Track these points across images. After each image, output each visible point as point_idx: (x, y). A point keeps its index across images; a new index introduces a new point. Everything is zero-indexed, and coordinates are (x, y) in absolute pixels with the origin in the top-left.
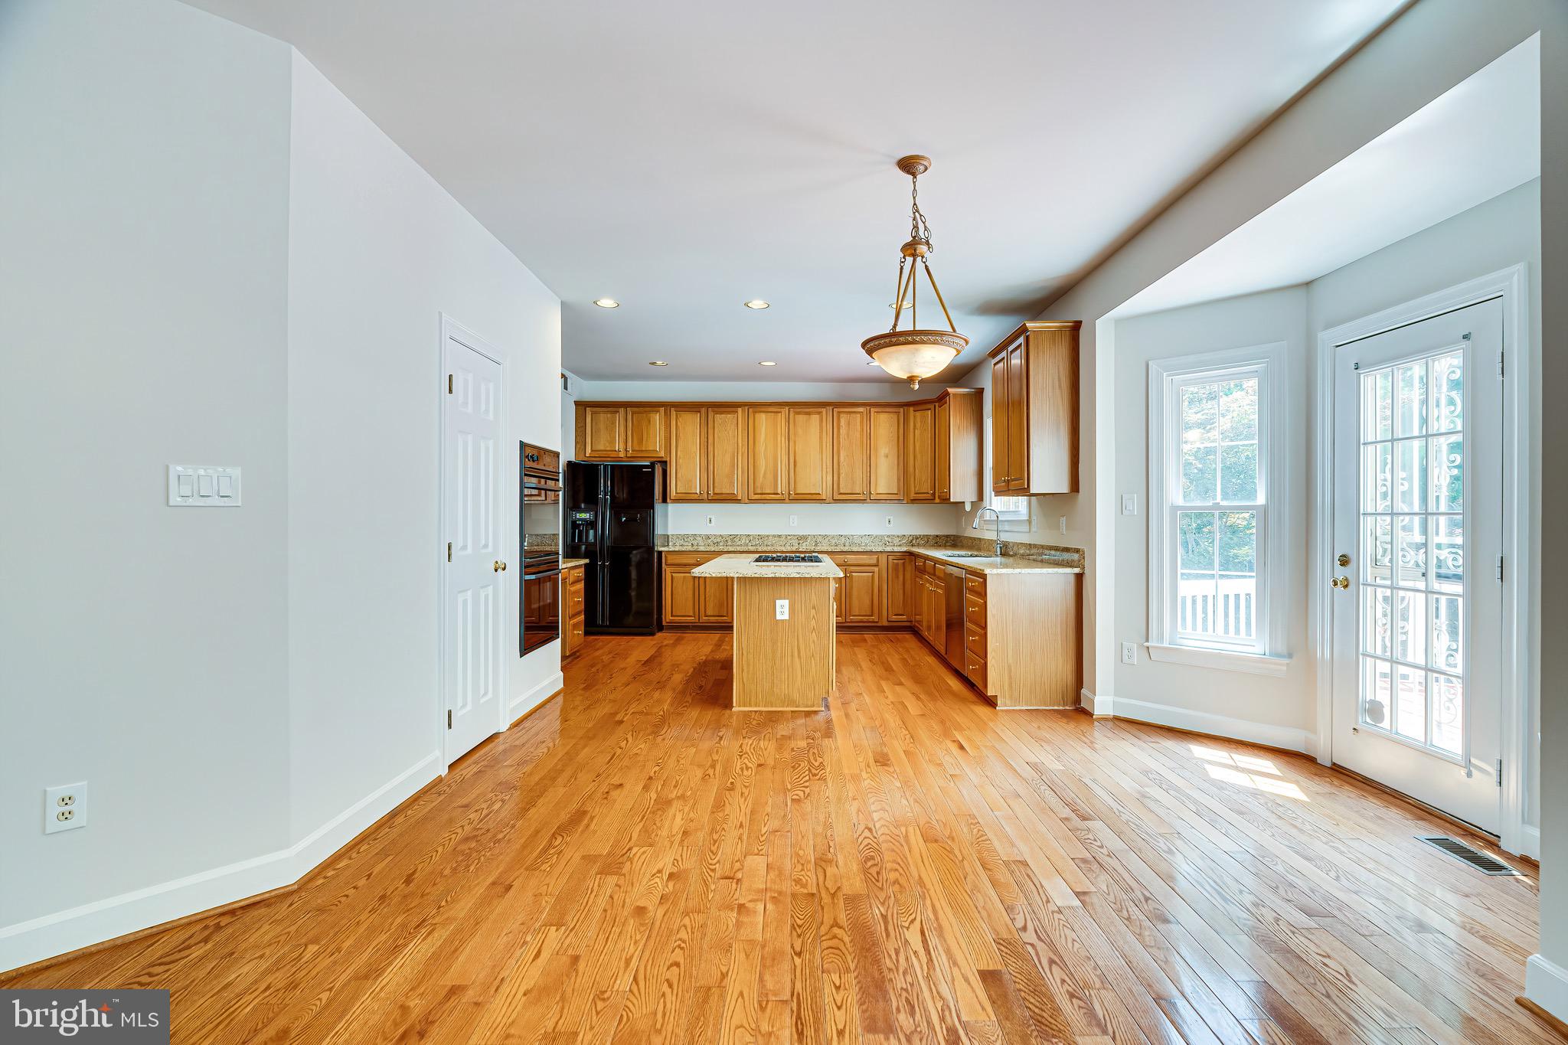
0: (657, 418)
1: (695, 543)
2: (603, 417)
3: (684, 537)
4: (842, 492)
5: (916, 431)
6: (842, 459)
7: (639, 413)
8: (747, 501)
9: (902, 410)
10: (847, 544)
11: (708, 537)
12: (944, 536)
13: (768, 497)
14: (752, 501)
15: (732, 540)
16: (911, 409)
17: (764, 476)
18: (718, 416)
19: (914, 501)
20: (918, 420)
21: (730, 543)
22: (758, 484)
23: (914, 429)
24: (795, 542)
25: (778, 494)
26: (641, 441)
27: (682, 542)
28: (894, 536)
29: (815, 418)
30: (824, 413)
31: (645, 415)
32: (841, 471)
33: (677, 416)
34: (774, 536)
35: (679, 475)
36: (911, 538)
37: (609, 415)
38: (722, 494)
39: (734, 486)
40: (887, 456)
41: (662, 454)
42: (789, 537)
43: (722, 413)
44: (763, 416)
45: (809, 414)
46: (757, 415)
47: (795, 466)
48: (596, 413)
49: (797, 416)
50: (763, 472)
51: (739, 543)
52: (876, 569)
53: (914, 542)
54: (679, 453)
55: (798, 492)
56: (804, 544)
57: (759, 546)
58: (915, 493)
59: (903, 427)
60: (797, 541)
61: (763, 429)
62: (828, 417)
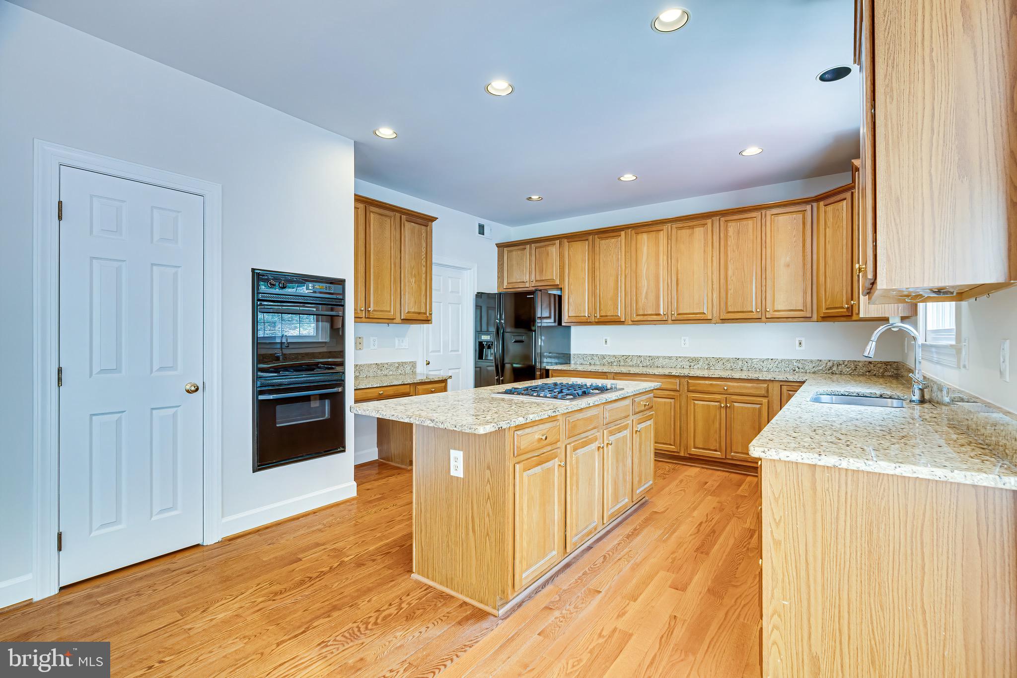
0: (554, 250)
1: (593, 362)
2: (516, 253)
3: (584, 356)
4: (730, 310)
5: (827, 230)
6: (730, 273)
7: (540, 247)
8: (630, 323)
9: (808, 207)
10: (745, 368)
11: (603, 357)
12: (881, 363)
13: (650, 318)
14: (635, 323)
15: (625, 361)
16: (822, 203)
17: (646, 298)
18: (603, 242)
19: (826, 318)
20: (830, 215)
21: (622, 363)
22: (640, 305)
23: (825, 229)
24: (686, 364)
25: (659, 315)
26: (541, 271)
27: (582, 361)
28: (805, 360)
29: (699, 232)
30: (709, 225)
31: (544, 248)
32: (729, 287)
33: (569, 246)
34: (664, 358)
35: (571, 300)
36: (830, 364)
37: (519, 252)
38: (607, 316)
39: (617, 308)
40: (788, 266)
41: (558, 282)
42: (680, 360)
43: (607, 238)
44: (645, 236)
45: (692, 227)
46: (639, 236)
47: (677, 284)
48: (511, 251)
49: (679, 232)
50: (645, 292)
51: (631, 363)
52: (765, 401)
53: (835, 368)
54: (571, 279)
55: (681, 312)
56: (696, 367)
57: (651, 367)
58: (827, 309)
59: (812, 229)
60: (688, 363)
61: (645, 249)
62: (714, 229)
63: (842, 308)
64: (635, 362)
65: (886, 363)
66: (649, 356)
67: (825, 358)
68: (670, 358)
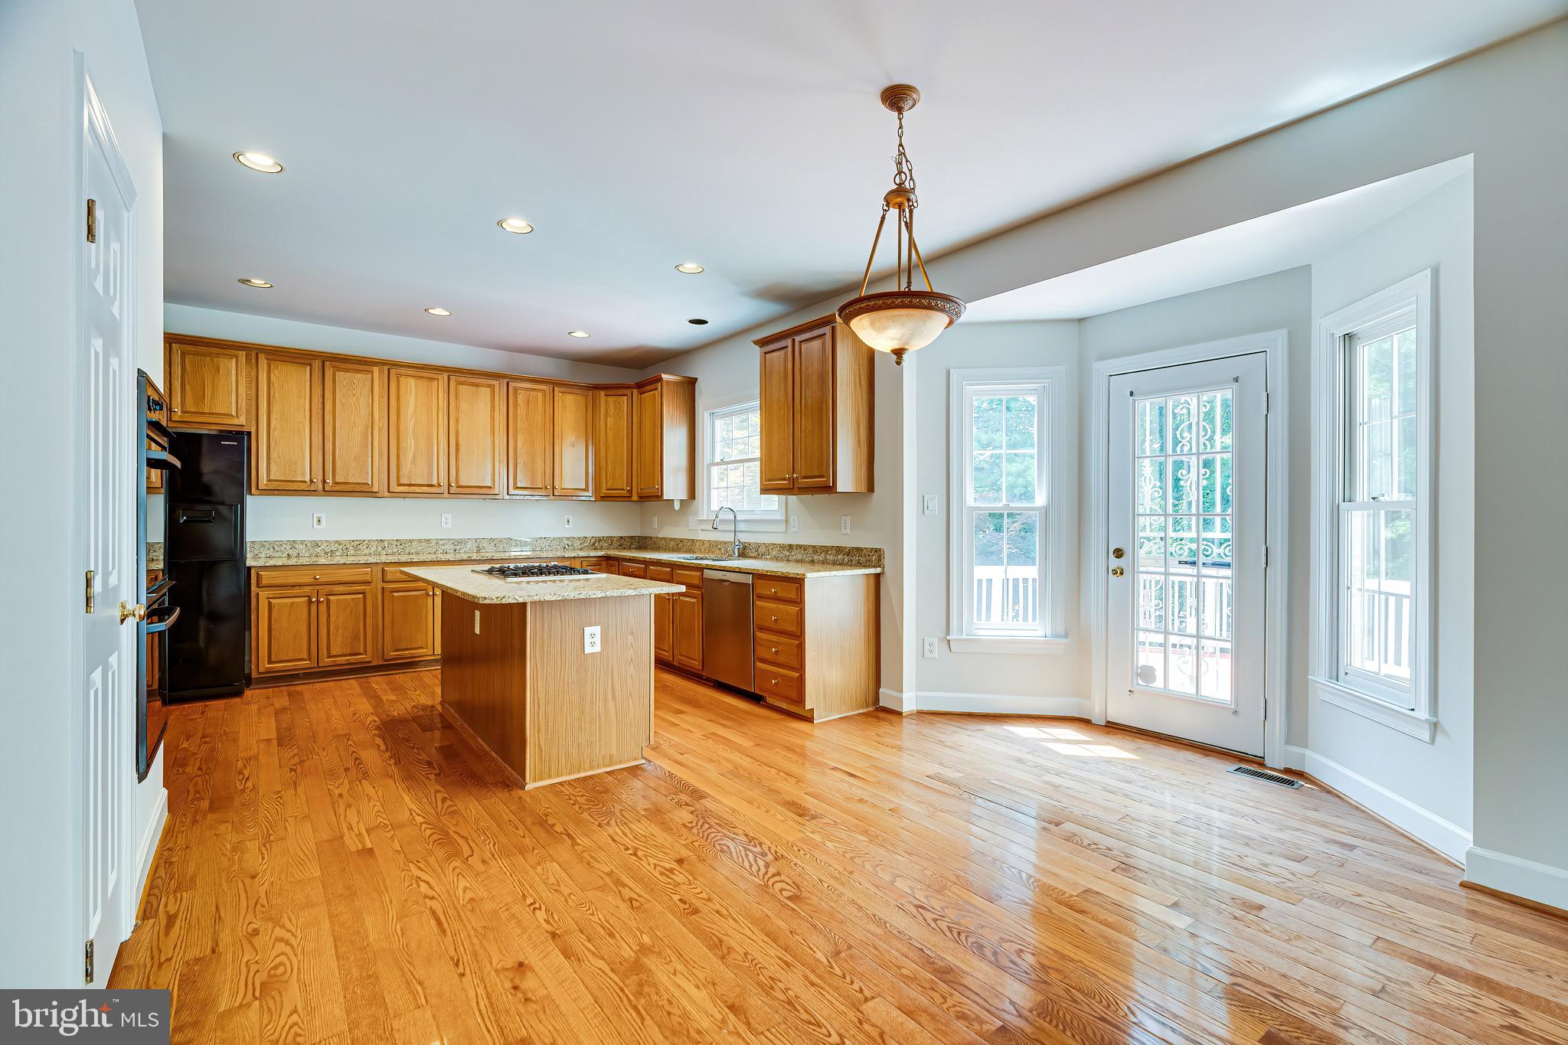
0: (231, 367)
1: (293, 553)
3: (274, 545)
4: (519, 486)
5: (608, 419)
6: (519, 445)
8: (387, 494)
9: (590, 392)
11: (316, 544)
12: (629, 537)
13: (418, 489)
14: (393, 495)
15: (356, 548)
16: (602, 393)
17: (414, 462)
18: (340, 375)
20: (612, 406)
21: (351, 551)
22: (405, 471)
23: (606, 418)
24: (450, 548)
25: (431, 486)
28: (574, 538)
29: (482, 392)
30: (497, 386)
31: (206, 360)
32: (519, 460)
33: (269, 367)
34: (420, 541)
36: (593, 540)
38: (347, 484)
39: (367, 473)
41: (242, 422)
42: (442, 543)
43: (347, 370)
44: (412, 381)
45: (476, 384)
46: (403, 380)
47: (457, 450)
49: (461, 387)
50: (412, 456)
51: (366, 551)
53: (597, 544)
55: (461, 483)
56: (462, 551)
57: (399, 554)
58: (607, 490)
59: (592, 412)
60: (452, 547)
61: (412, 399)
62: (502, 393)
63: (623, 490)
64: (373, 549)
65: (632, 538)
66: (397, 540)
67: (589, 535)
68: (428, 541)
